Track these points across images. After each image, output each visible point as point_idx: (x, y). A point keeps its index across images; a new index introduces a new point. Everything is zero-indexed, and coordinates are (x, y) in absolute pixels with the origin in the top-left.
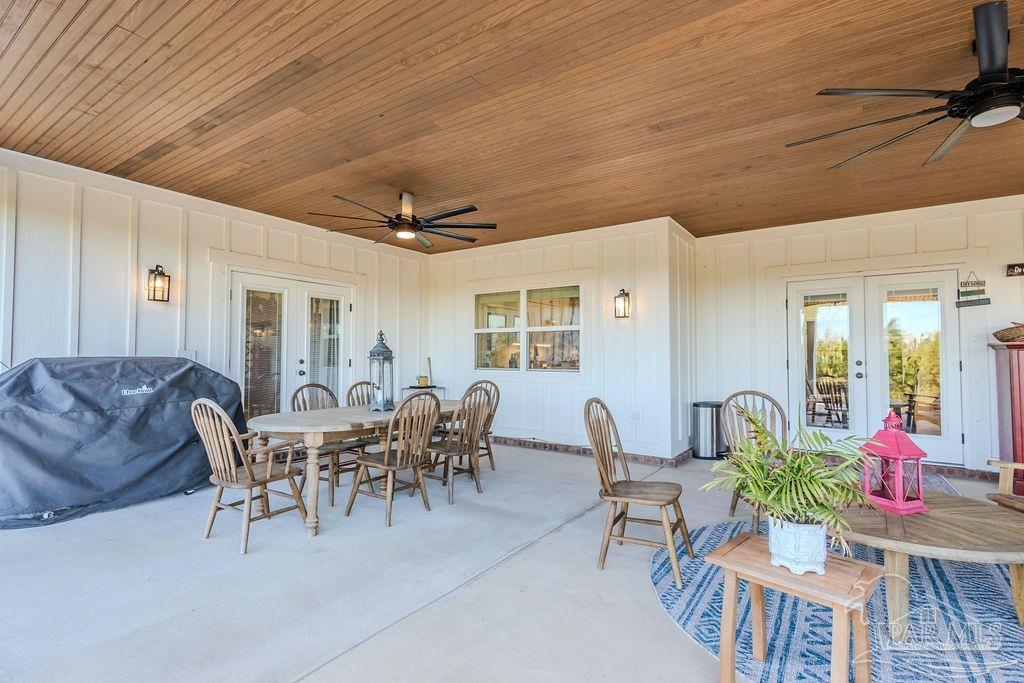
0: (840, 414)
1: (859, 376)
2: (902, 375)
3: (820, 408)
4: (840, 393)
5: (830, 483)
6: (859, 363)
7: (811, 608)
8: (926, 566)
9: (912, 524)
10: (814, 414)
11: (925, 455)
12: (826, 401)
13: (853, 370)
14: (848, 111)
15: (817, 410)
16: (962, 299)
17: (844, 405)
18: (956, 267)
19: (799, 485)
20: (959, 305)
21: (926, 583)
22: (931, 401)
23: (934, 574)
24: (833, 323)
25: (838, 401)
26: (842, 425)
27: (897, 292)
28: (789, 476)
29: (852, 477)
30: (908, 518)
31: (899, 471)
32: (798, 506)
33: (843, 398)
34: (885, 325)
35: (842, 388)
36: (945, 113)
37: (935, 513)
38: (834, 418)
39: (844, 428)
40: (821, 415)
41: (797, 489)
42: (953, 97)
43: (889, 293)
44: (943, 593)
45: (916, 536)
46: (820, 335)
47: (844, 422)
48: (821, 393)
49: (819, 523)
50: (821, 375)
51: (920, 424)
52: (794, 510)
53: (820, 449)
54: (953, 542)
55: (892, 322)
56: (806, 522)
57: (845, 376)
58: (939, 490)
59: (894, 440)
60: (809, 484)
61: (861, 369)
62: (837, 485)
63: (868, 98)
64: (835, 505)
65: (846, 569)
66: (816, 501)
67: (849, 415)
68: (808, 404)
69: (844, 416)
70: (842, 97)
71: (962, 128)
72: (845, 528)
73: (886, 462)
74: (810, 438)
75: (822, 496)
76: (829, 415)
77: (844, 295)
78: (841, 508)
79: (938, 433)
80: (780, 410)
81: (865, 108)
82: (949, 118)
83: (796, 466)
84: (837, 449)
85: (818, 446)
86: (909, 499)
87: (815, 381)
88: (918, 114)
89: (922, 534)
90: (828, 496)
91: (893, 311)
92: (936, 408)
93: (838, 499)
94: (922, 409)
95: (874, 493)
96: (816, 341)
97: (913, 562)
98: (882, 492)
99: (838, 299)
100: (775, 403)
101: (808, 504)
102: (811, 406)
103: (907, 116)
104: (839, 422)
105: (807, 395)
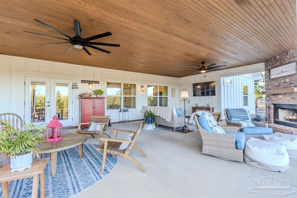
0: (42, 117)
1: (48, 106)
2: (60, 105)
3: (36, 116)
4: (43, 111)
5: (34, 139)
6: (48, 102)
7: (28, 180)
8: (62, 153)
9: (59, 143)
10: (34, 118)
11: (63, 125)
12: (38, 114)
13: (47, 104)
14: (44, 30)
15: (35, 117)
16: (73, 87)
17: (44, 115)
18: (72, 79)
19: (22, 143)
20: (72, 88)
21: (62, 157)
22: (67, 111)
23: (64, 154)
24: (41, 91)
25: (42, 114)
26: (43, 120)
27: (59, 84)
28: (19, 140)
29: (41, 135)
30: (58, 142)
31: (56, 130)
32: (22, 149)
33: (44, 113)
34: (56, 92)
35: (44, 110)
36: (69, 41)
37: (64, 139)
38: (41, 119)
39: (44, 121)
40: (36, 118)
41: (21, 144)
42: (71, 39)
43: (57, 84)
44: (66, 158)
45: (59, 146)
46: (37, 94)
47: (44, 119)
48: (37, 112)
49: (30, 152)
50: (37, 106)
51: (64, 117)
52: (21, 151)
53: (31, 129)
54: (68, 144)
55: (58, 91)
56: (25, 153)
57: (44, 106)
58: (67, 133)
59: (55, 122)
60: (26, 141)
61: (49, 104)
62: (36, 139)
63: (51, 29)
64: (35, 145)
65: (38, 162)
66: (28, 146)
67: (45, 117)
68: (32, 115)
69: (44, 118)
70: (43, 25)
71: (72, 47)
72: (38, 151)
73: (53, 128)
74: (28, 126)
75: (31, 144)
76: (39, 118)
77: (44, 83)
78: (37, 145)
79: (67, 119)
80: (20, 118)
81: (50, 31)
82: (69, 43)
83: (22, 136)
84: (37, 128)
85: (30, 128)
86: (58, 137)
87: (35, 108)
88: (63, 39)
89: (61, 145)
90: (33, 143)
91: (58, 88)
92: (67, 113)
93: (36, 143)
94: (64, 113)
95: (50, 138)
96: (36, 96)
97: (59, 153)
98: (52, 137)
99: (43, 84)
100: (18, 117)
101: (26, 148)
102: (33, 116)
103: (60, 38)
104: (42, 120)
105: (32, 113)
